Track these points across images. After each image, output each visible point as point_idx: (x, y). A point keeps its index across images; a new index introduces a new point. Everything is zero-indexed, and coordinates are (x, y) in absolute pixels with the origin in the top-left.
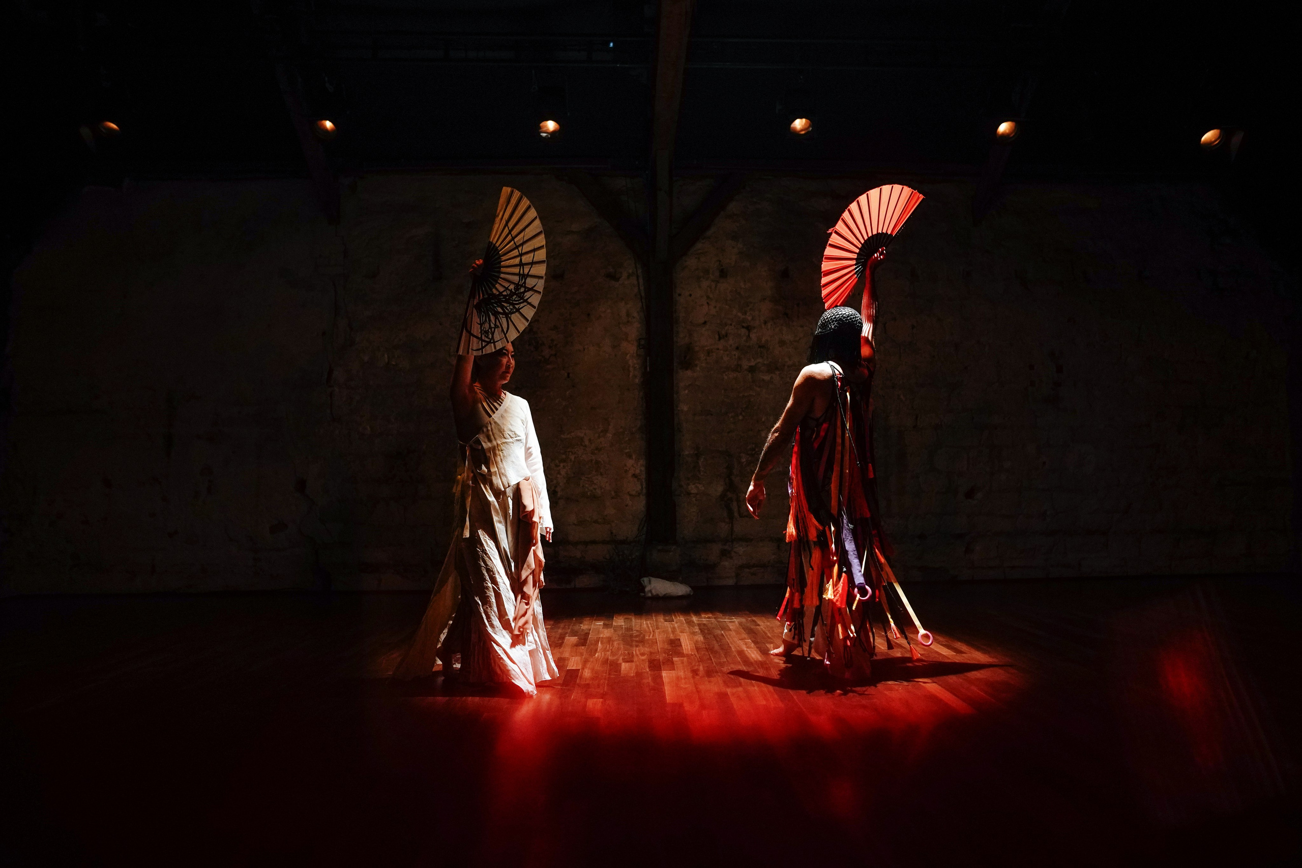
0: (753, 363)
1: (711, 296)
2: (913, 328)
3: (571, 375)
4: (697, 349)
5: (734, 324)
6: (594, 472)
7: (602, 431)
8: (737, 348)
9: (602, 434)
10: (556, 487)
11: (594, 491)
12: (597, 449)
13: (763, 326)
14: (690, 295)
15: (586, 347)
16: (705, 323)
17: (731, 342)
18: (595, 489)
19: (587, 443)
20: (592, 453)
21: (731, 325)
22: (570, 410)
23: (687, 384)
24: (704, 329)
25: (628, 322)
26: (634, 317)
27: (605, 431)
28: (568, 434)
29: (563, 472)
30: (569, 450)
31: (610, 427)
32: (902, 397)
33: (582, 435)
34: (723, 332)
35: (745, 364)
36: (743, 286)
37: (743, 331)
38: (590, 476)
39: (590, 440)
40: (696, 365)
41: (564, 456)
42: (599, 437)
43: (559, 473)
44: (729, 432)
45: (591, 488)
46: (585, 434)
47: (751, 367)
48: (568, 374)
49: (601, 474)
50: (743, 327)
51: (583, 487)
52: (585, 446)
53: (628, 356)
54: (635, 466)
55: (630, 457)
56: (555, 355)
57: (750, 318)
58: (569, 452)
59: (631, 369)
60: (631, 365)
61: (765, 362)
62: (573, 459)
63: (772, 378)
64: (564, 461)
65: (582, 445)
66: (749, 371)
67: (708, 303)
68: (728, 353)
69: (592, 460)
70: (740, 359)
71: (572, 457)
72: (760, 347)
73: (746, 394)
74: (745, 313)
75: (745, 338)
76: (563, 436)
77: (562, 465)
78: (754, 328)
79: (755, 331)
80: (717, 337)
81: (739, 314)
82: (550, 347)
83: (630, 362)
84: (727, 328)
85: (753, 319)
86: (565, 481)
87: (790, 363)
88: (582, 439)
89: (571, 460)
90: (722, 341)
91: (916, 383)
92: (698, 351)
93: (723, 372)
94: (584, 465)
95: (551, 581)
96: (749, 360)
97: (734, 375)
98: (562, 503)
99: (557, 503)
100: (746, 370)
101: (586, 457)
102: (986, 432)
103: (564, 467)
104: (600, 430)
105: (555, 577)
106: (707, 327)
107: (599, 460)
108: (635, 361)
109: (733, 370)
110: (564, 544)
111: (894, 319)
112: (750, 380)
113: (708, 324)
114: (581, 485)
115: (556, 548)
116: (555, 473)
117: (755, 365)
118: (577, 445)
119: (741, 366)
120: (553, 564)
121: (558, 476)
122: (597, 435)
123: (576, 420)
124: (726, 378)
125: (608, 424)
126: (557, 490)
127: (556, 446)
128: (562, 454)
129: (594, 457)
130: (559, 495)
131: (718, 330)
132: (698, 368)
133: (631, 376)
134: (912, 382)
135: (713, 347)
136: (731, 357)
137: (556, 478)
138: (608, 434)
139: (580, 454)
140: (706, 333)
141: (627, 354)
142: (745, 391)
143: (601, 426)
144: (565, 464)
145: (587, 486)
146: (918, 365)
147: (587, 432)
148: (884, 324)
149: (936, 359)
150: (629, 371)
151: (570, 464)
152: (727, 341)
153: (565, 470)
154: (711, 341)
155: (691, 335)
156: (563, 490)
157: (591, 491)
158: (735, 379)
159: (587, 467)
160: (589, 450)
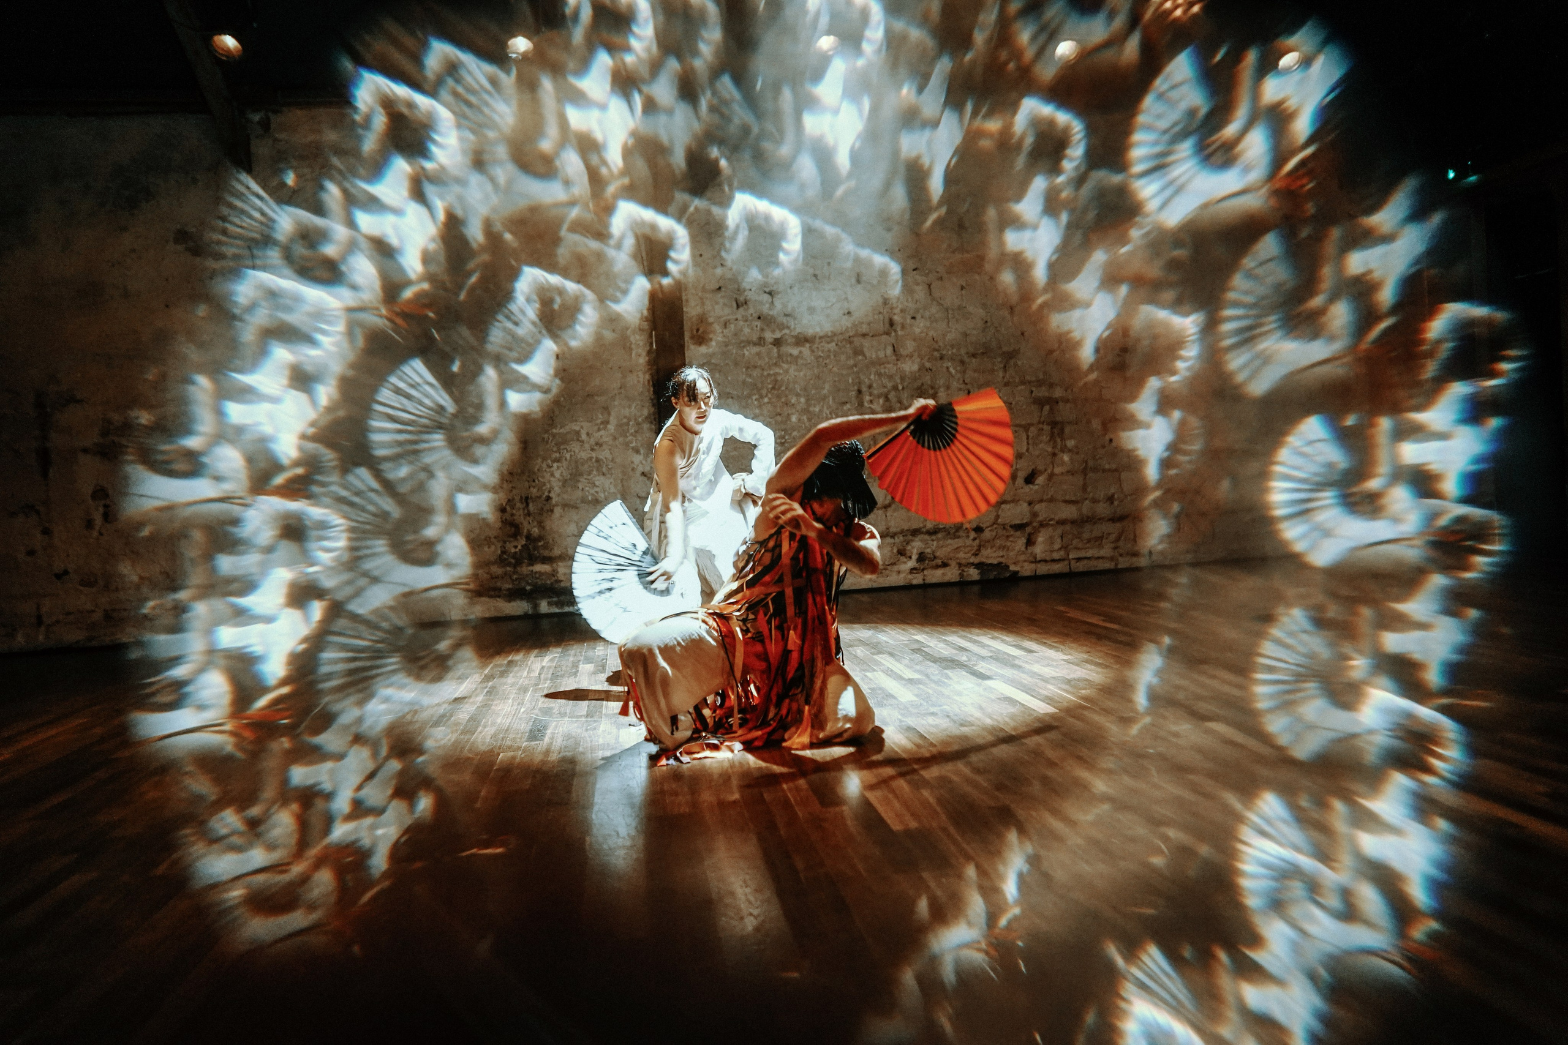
0: (778, 335)
1: (725, 255)
3: (560, 357)
4: (711, 320)
5: (753, 289)
6: (595, 472)
7: (602, 423)
8: (759, 318)
9: (602, 426)
10: (549, 492)
11: (596, 495)
12: (597, 444)
13: (788, 290)
14: (701, 256)
16: (720, 289)
17: (751, 311)
18: (597, 492)
19: (584, 437)
20: (592, 450)
21: (751, 290)
22: (562, 399)
24: (719, 295)
27: (607, 422)
28: (561, 428)
29: (557, 474)
30: (562, 447)
31: (611, 418)
32: (951, 369)
33: (577, 428)
34: (742, 299)
35: (769, 336)
37: (766, 298)
38: (589, 477)
39: (588, 434)
40: (711, 339)
41: (558, 455)
42: (599, 430)
43: (552, 475)
45: (592, 491)
46: (582, 427)
47: (776, 340)
49: (604, 474)
50: (765, 292)
51: (583, 489)
52: (583, 442)
53: (629, 331)
54: (644, 462)
55: (637, 452)
57: (773, 281)
58: (563, 449)
59: (633, 346)
60: (634, 342)
61: (792, 334)
62: (568, 458)
63: (800, 352)
64: (558, 460)
65: (578, 440)
66: (774, 345)
67: (722, 265)
68: (748, 323)
69: (591, 458)
70: (762, 330)
71: (568, 456)
72: (786, 315)
73: (772, 372)
74: (767, 276)
75: (767, 306)
76: (554, 431)
77: (555, 465)
78: (778, 293)
79: (779, 296)
80: (735, 305)
81: (761, 278)
83: (632, 339)
84: (746, 294)
85: (777, 283)
86: (560, 484)
88: (578, 433)
89: (566, 459)
90: (741, 309)
91: (967, 353)
92: (713, 323)
93: (744, 347)
94: (583, 465)
95: (550, 604)
96: (773, 331)
97: (756, 349)
98: (558, 511)
99: (552, 511)
100: (771, 344)
101: (584, 455)
102: (1047, 408)
103: (558, 468)
104: (599, 421)
105: (555, 599)
106: (722, 294)
107: (601, 457)
108: (638, 337)
109: (755, 344)
110: (565, 559)
111: (941, 279)
112: (776, 355)
113: (723, 289)
114: (580, 488)
115: (555, 565)
116: (547, 476)
117: (782, 337)
118: (573, 440)
119: (764, 339)
120: (552, 584)
121: (552, 479)
122: (596, 428)
123: (569, 410)
124: (747, 353)
125: (609, 414)
126: (551, 495)
127: (547, 442)
128: (556, 452)
129: (594, 455)
130: (554, 502)
131: (735, 296)
132: (713, 343)
133: (633, 355)
134: (963, 352)
135: (730, 317)
136: (752, 329)
137: (549, 482)
138: (609, 426)
139: (577, 451)
140: (721, 301)
141: (627, 329)
142: (770, 368)
143: (600, 416)
144: (559, 464)
145: (587, 489)
146: (968, 332)
147: (584, 424)
148: (929, 285)
149: (989, 324)
150: (631, 349)
151: (565, 464)
152: (746, 310)
153: (559, 471)
154: (727, 311)
155: (703, 304)
156: (559, 495)
157: (593, 494)
158: (758, 354)
159: (586, 466)
160: (587, 446)
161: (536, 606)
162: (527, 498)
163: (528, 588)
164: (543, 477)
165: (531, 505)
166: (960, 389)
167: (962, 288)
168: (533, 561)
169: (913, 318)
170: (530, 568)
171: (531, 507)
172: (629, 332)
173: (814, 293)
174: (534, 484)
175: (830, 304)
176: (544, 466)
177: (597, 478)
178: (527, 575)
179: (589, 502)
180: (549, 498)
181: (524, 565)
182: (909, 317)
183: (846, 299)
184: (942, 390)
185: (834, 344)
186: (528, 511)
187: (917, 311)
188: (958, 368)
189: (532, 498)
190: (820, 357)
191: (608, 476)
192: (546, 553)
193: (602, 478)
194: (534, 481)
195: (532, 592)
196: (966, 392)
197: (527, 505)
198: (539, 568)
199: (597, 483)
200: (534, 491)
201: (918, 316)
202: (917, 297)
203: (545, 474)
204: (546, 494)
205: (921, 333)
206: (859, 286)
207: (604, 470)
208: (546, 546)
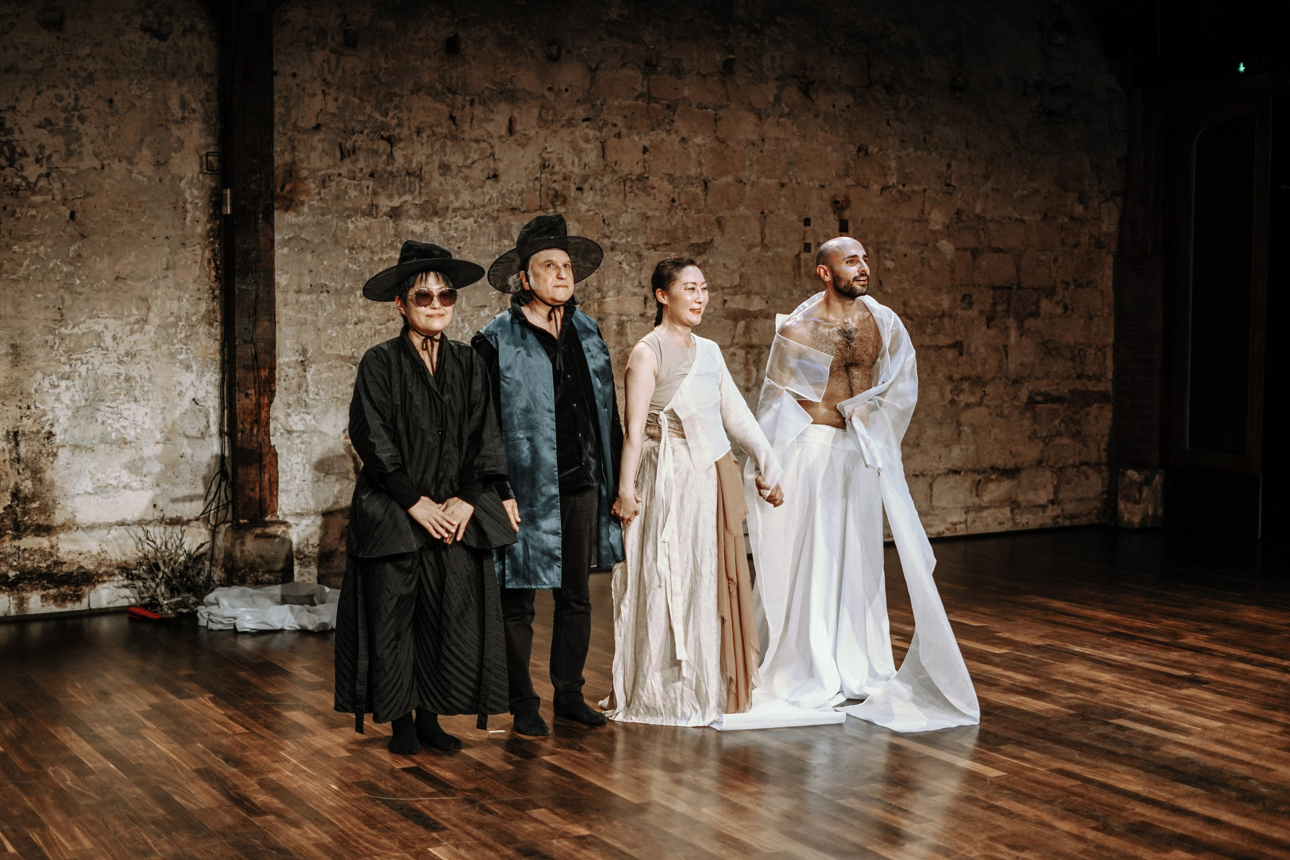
0: (396, 202)
1: (329, 78)
2: (644, 153)
3: (77, 215)
4: (304, 173)
5: (365, 132)
6: (122, 397)
7: (137, 322)
8: (372, 175)
9: (136, 326)
10: (52, 425)
11: (122, 431)
12: (127, 354)
13: (415, 137)
14: (294, 75)
15: (106, 162)
16: (318, 127)
17: (361, 164)
18: (124, 427)
19: (108, 341)
20: (120, 362)
21: (362, 132)
22: (78, 282)
23: (286, 238)
24: (317, 137)
25: (183, 118)
26: (194, 111)
27: (145, 321)
28: (74, 327)
29: (66, 398)
30: (74, 357)
31: (151, 315)
32: (624, 265)
33: (99, 328)
34: (349, 145)
35: (385, 204)
36: (383, 65)
37: (382, 146)
38: (114, 405)
39: (114, 338)
40: (303, 203)
41: (67, 368)
42: (132, 332)
43: (58, 399)
44: (356, 323)
45: (118, 426)
46: (106, 327)
47: (394, 209)
48: (72, 215)
49: (136, 400)
50: (382, 138)
51: (103, 423)
52: (106, 349)
53: (183, 182)
54: (196, 383)
55: (188, 367)
56: (48, 175)
57: (394, 122)
58: (76, 360)
59: (189, 207)
60: (190, 200)
61: (417, 202)
62: (84, 374)
63: (426, 229)
65: (99, 346)
66: (391, 217)
67: (323, 91)
68: (356, 182)
69: (119, 374)
70: (375, 193)
71: (83, 369)
72: (409, 174)
73: (384, 257)
74: (386, 115)
75: (384, 157)
76: (63, 330)
77: (63, 384)
78: (401, 140)
79: (402, 145)
80: (338, 153)
81: (377, 116)
82: (38, 161)
83: (187, 195)
84: (354, 138)
85: (399, 125)
86: (69, 413)
87: (457, 204)
88: (99, 335)
89: (80, 375)
90: (347, 161)
91: (647, 244)
92: (305, 178)
93: (349, 217)
94: (105, 384)
95: (44, 598)
96: (390, 197)
97: (363, 222)
98: (64, 455)
99: (55, 455)
100: (386, 214)
101: (108, 370)
102: (742, 324)
103: (67, 388)
104: (132, 319)
105: (53, 591)
106: (322, 135)
107: (133, 374)
108: (196, 192)
109: (364, 214)
110: (70, 528)
111: (619, 136)
112: (392, 232)
113: (323, 129)
114: (100, 421)
115: (54, 538)
116: (50, 400)
117: (401, 206)
118: (92, 346)
119: (377, 207)
120: (48, 567)
121: (57, 405)
122: (128, 328)
123: (88, 300)
124: (351, 226)
125: (149, 309)
126: (53, 430)
127: (52, 347)
128: (65, 364)
129: (122, 370)
130: (58, 440)
131: (340, 140)
132: (305, 209)
133: (188, 219)
134: (641, 241)
135: (330, 171)
136: (361, 191)
137: (53, 409)
138: (147, 327)
139: (97, 363)
140: (320, 146)
141: (181, 179)
142: (382, 250)
143: (135, 311)
144: (69, 383)
145: (110, 421)
146: (650, 213)
147: (110, 322)
148: (603, 143)
149: (676, 204)
150: (186, 211)
151: (78, 382)
152: (354, 162)
153: (69, 394)
154: (327, 161)
155: (294, 148)
156: (66, 431)
157: (117, 430)
158: (368, 229)
159: (110, 387)
160: (113, 356)
161: (21, 602)
162: (16, 434)
163: (12, 574)
164: (43, 402)
165: (22, 445)
166: (635, 294)
167: (645, 150)
168: (19, 531)
169: (580, 189)
170: (16, 543)
171: (23, 449)
172: (183, 184)
173: (449, 143)
174: (28, 413)
175: (469, 162)
176: (46, 384)
177: (127, 406)
178: (10, 555)
179: (112, 443)
180: (50, 435)
181: (7, 538)
182: (573, 187)
183: (492, 154)
184: (611, 293)
185: (471, 220)
186: (18, 454)
187: (585, 179)
188: (634, 264)
189: (24, 434)
190: (453, 237)
191: (143, 403)
192: (42, 520)
193: (133, 406)
194: (29, 408)
195: (19, 579)
196: (642, 298)
197: (17, 444)
198: (29, 542)
199: (125, 414)
200: (28, 425)
201: (586, 186)
202: (586, 159)
203: (46, 398)
204: (47, 428)
205: (589, 211)
206: (512, 139)
207: (137, 393)
208: (45, 510)
